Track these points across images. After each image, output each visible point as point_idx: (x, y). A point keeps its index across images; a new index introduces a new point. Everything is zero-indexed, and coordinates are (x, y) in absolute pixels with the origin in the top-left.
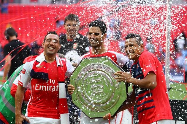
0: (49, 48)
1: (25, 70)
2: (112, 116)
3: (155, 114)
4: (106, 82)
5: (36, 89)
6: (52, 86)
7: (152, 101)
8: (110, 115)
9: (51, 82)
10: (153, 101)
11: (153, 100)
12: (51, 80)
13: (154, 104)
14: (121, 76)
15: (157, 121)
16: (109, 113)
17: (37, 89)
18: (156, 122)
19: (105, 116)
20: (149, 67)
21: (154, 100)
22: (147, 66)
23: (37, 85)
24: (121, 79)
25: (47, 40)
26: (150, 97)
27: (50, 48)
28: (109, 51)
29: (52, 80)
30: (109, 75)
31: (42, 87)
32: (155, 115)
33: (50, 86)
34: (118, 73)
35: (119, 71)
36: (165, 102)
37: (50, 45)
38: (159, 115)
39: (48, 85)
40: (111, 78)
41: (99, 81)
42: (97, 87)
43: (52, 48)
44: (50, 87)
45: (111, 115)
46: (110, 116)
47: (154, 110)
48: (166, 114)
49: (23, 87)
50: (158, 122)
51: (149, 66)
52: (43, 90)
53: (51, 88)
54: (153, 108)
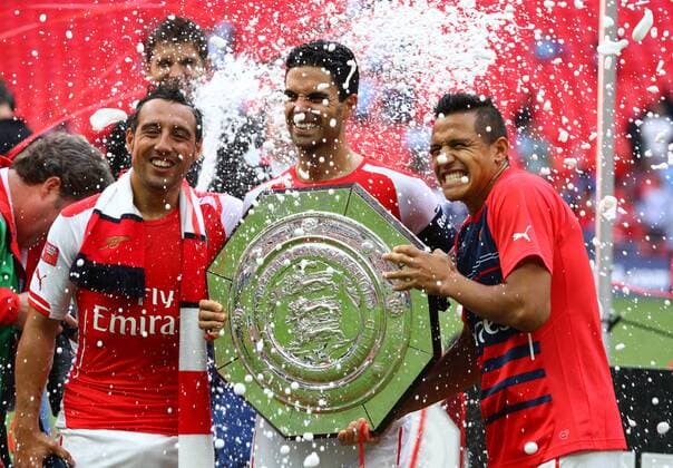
0: (151, 161)
1: (57, 250)
2: (371, 429)
3: (551, 429)
4: (350, 289)
5: (96, 327)
6: (159, 317)
7: (538, 373)
8: (363, 427)
9: (155, 302)
10: (544, 376)
11: (543, 370)
12: (155, 290)
13: (546, 389)
14: (410, 265)
15: (557, 459)
16: (363, 419)
17: (99, 326)
18: (554, 462)
19: (344, 431)
20: (523, 238)
21: (547, 373)
22: (517, 236)
23: (101, 312)
24: (411, 277)
25: (145, 127)
26: (533, 358)
27: (158, 163)
28: (368, 168)
29: (162, 293)
30: (363, 263)
31: (121, 322)
32: (552, 432)
33: (152, 317)
34: (398, 252)
35: (404, 247)
36: (592, 379)
37: (158, 151)
38: (567, 432)
39: (144, 312)
40: (369, 272)
41: (322, 284)
42: (315, 310)
43: (163, 164)
44: (152, 319)
45: (368, 425)
46: (366, 431)
47: (548, 410)
48: (595, 428)
49: (51, 316)
50: (561, 461)
51: (525, 235)
52: (122, 331)
53: (158, 324)
54: (543, 406)
